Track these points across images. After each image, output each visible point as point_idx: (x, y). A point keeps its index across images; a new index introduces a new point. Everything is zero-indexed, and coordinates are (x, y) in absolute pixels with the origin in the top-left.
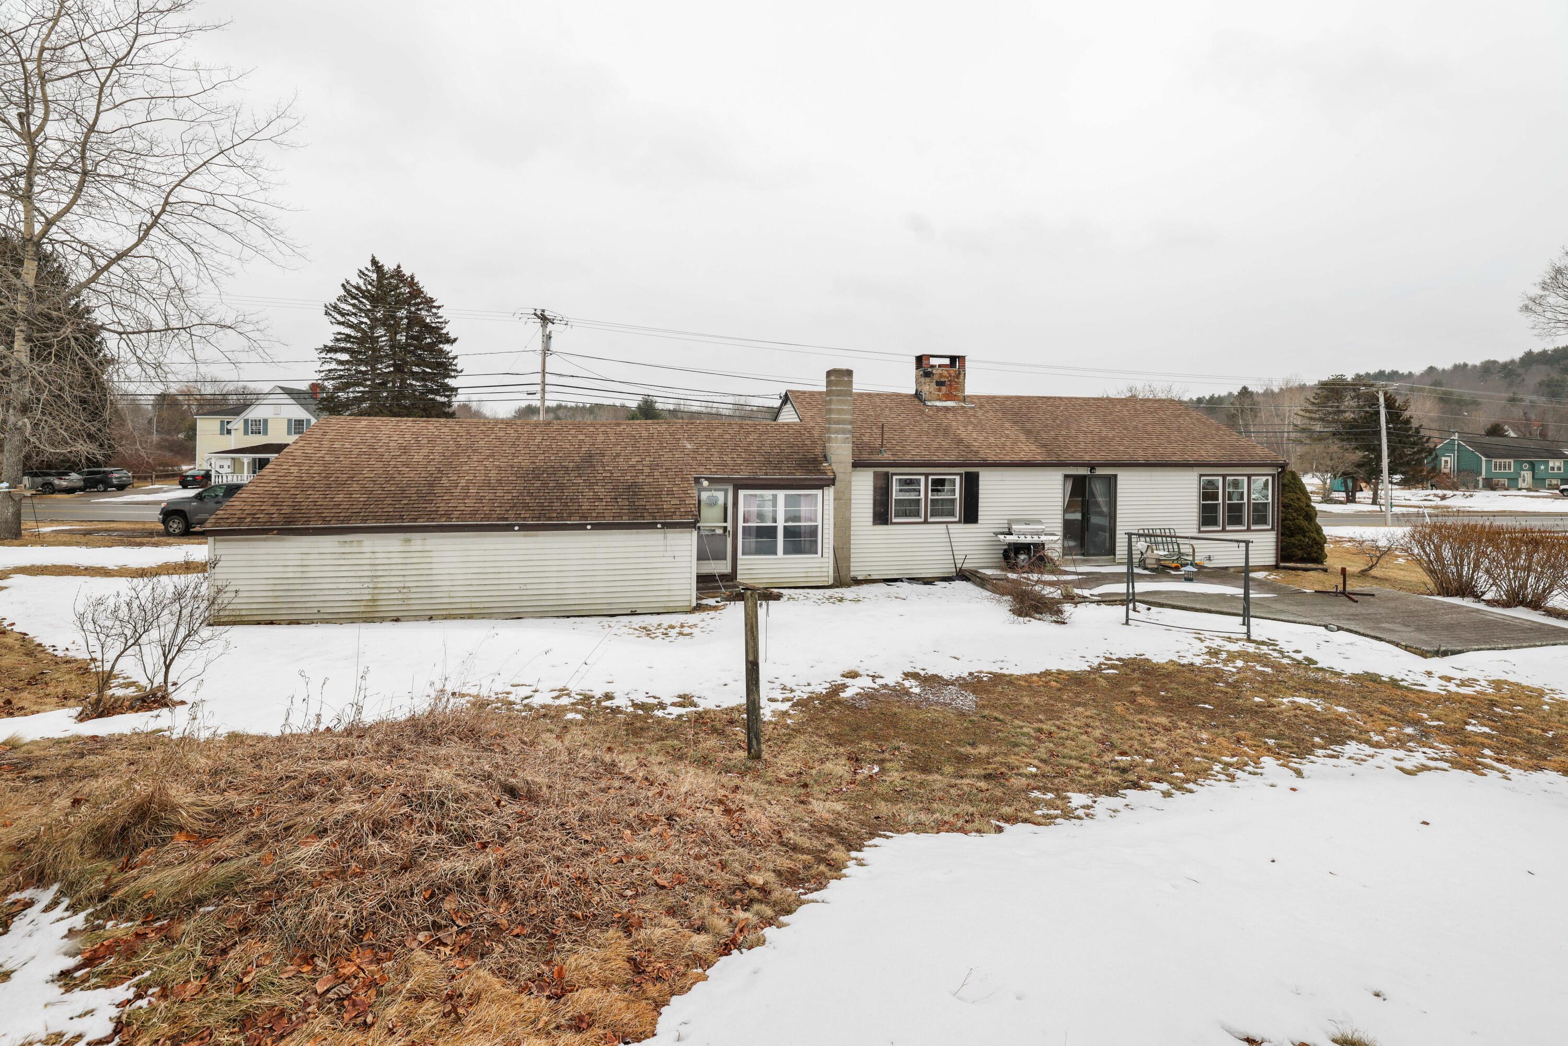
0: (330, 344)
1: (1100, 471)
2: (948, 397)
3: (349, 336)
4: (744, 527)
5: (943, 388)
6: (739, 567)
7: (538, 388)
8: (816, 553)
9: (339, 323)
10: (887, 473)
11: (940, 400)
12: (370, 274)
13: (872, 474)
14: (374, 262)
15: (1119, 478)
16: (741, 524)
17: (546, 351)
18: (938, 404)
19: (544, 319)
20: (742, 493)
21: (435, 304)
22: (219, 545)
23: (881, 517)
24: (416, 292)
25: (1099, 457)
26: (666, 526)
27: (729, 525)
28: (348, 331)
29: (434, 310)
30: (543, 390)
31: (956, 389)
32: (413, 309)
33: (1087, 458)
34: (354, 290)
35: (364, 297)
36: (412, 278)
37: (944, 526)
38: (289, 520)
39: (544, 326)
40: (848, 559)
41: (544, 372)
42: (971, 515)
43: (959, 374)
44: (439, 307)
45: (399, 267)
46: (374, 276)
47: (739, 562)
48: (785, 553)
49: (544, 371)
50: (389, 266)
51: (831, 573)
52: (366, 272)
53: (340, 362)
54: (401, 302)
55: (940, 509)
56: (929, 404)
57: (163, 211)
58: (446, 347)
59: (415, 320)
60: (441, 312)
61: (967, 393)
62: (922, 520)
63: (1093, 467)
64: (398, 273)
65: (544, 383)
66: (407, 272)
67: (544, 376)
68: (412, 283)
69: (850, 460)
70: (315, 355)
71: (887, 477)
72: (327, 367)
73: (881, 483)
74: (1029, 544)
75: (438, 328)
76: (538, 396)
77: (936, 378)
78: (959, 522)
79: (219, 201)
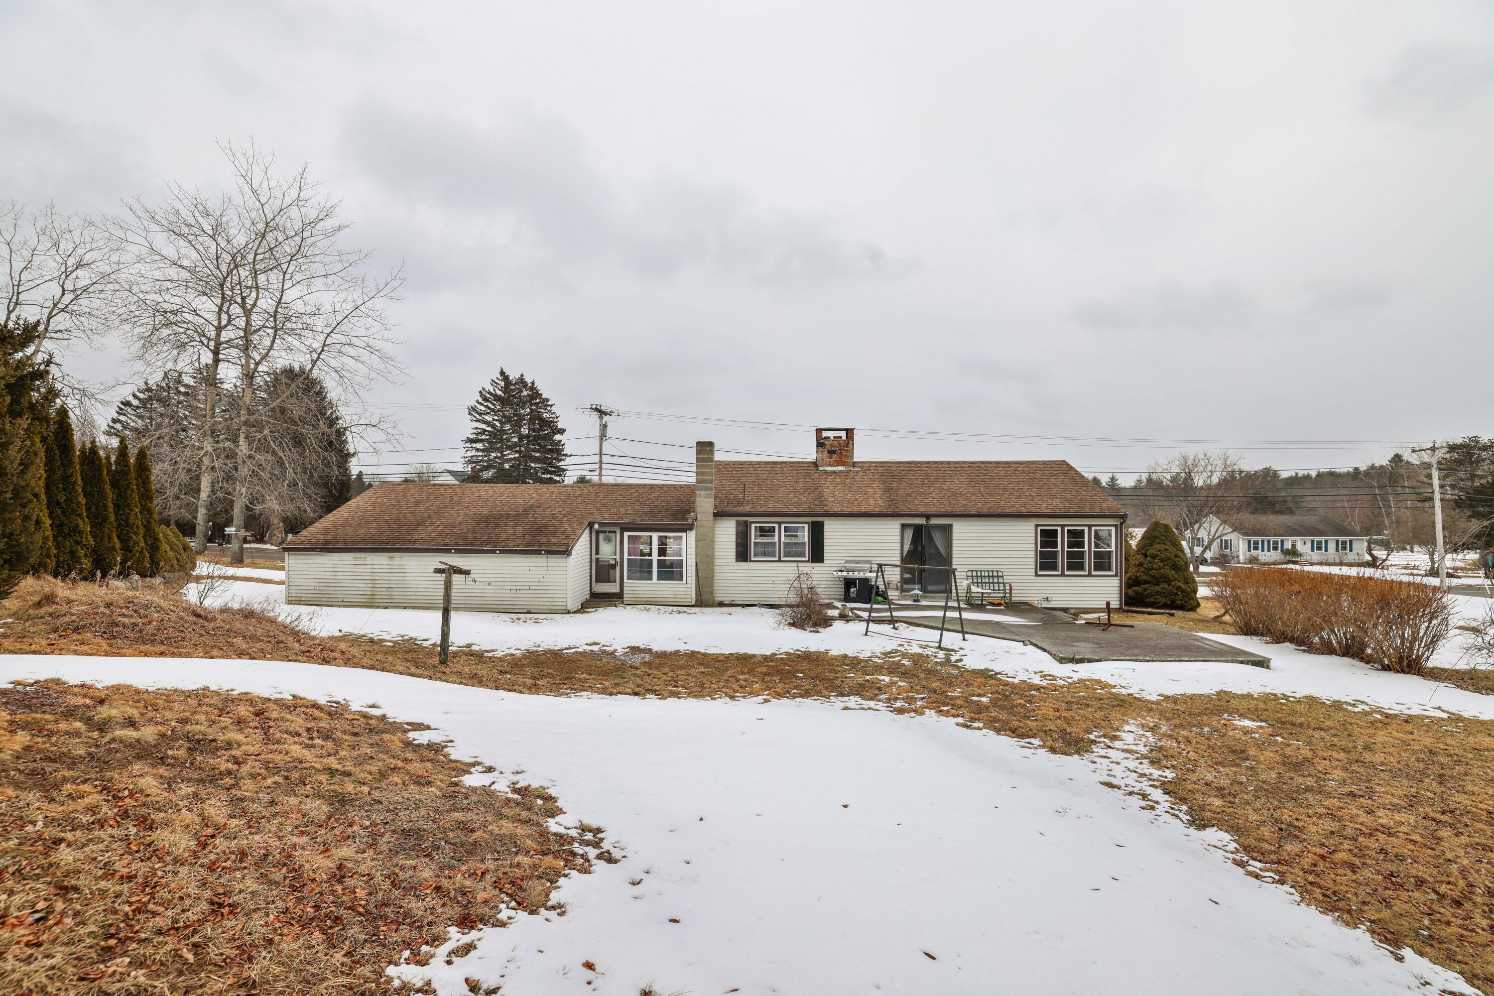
0: (472, 437)
1: (934, 521)
2: (839, 463)
3: (485, 430)
4: (628, 560)
5: (834, 456)
6: (625, 588)
7: (597, 466)
8: (682, 580)
9: (478, 420)
10: (746, 522)
11: (831, 465)
12: (500, 382)
13: (734, 522)
14: (502, 373)
15: (954, 527)
16: (626, 556)
17: (603, 436)
18: (829, 469)
19: (601, 413)
20: (626, 534)
21: (549, 403)
22: (291, 557)
23: (742, 555)
24: (535, 394)
25: (933, 510)
26: (548, 552)
27: (618, 557)
28: (483, 426)
29: (549, 408)
30: (601, 468)
31: (846, 456)
32: (533, 407)
33: (922, 509)
34: (488, 395)
35: (495, 400)
36: (533, 383)
37: (795, 564)
38: (327, 542)
39: (601, 418)
40: (711, 585)
41: (601, 454)
42: (818, 555)
43: (849, 443)
44: (551, 406)
45: (522, 375)
46: (503, 384)
47: (625, 585)
48: (658, 579)
49: (601, 452)
50: (513, 375)
51: (694, 596)
52: (497, 381)
53: (478, 450)
54: (522, 403)
55: (792, 551)
56: (821, 469)
57: (323, 350)
58: (557, 437)
59: (536, 417)
60: (553, 409)
61: (855, 459)
62: (777, 559)
63: (928, 517)
64: (522, 381)
65: (601, 462)
66: (529, 380)
67: (601, 457)
68: (533, 388)
69: (712, 510)
70: (462, 444)
71: (746, 525)
72: (469, 454)
73: (742, 529)
74: (856, 579)
75: (552, 422)
76: (597, 472)
77: (828, 447)
78: (808, 561)
79: (354, 341)
